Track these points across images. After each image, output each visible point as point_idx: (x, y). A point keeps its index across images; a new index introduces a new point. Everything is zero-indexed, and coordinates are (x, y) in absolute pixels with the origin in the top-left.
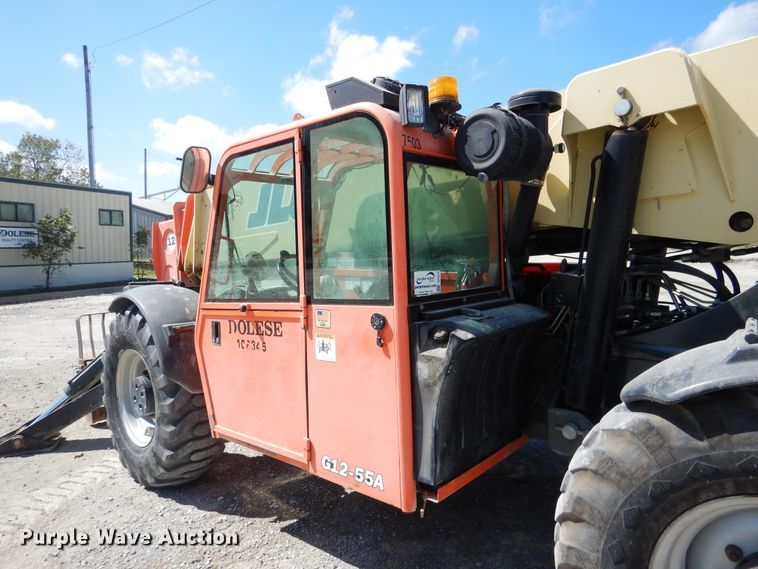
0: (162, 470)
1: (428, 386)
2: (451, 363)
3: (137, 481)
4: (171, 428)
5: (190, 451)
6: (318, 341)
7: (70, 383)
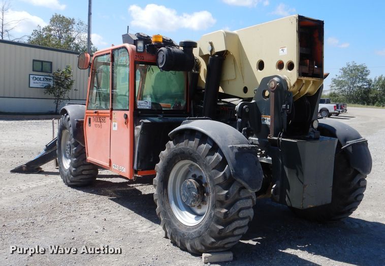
0: (72, 176)
1: (137, 137)
2: (142, 130)
3: (64, 182)
4: (75, 159)
5: (82, 169)
6: (113, 123)
7: (46, 146)
